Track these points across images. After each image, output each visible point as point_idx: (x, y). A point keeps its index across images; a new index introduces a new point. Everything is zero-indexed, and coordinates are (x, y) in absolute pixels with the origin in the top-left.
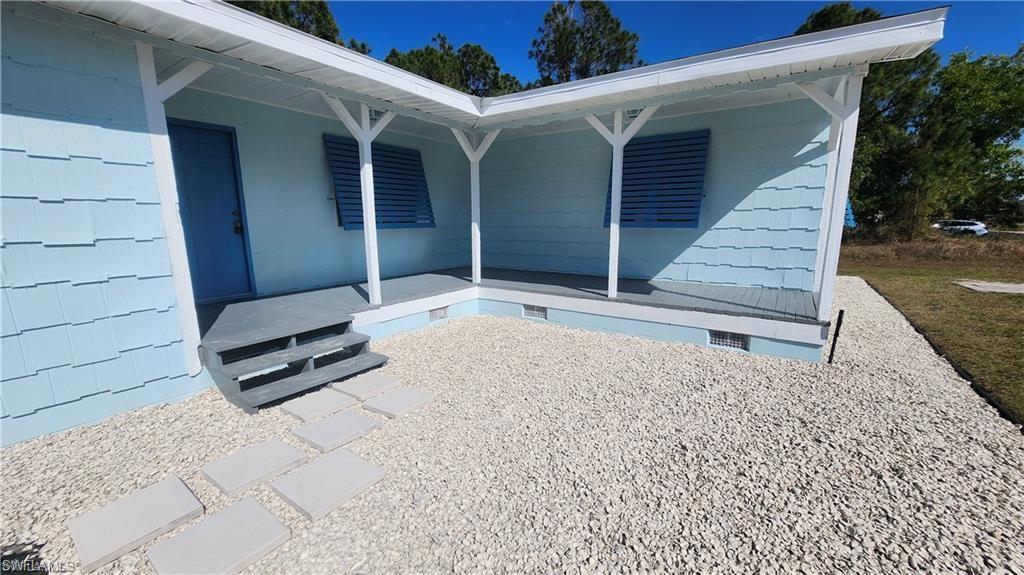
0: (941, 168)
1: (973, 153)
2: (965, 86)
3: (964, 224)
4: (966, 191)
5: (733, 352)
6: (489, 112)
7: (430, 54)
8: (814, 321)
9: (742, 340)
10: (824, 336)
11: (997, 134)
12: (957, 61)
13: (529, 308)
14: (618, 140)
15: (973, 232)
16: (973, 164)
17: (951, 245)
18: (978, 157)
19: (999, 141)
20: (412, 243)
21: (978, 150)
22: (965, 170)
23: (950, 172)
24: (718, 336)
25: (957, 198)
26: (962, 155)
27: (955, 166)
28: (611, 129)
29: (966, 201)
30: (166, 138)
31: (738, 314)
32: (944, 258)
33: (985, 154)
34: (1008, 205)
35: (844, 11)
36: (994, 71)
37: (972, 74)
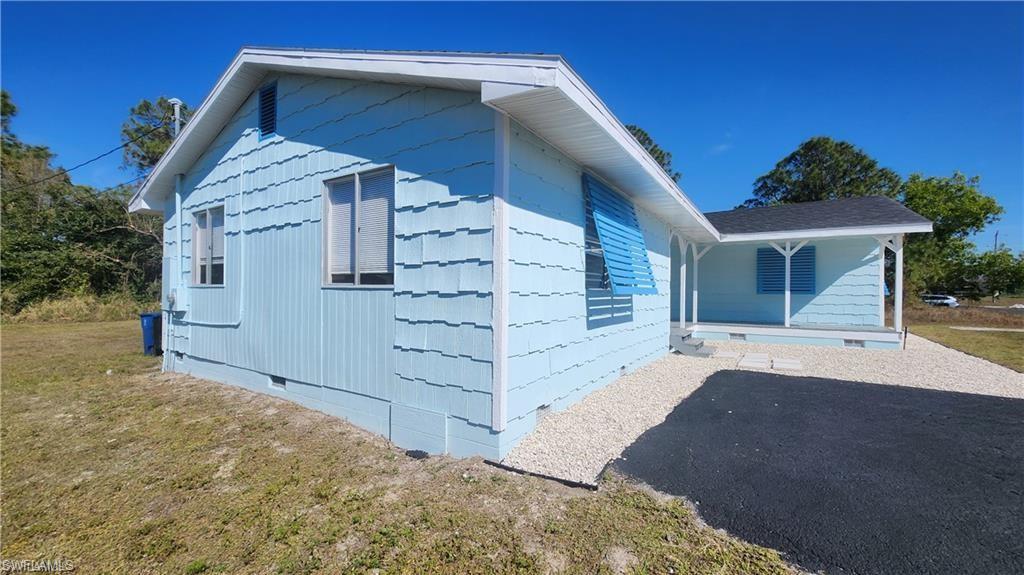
0: (917, 256)
1: (937, 245)
2: (922, 198)
3: (939, 298)
4: (938, 274)
5: (859, 348)
6: (724, 240)
8: (895, 332)
9: (860, 343)
10: (900, 338)
11: (952, 231)
12: (914, 179)
13: (732, 335)
14: (788, 254)
15: (947, 305)
16: (939, 253)
17: (936, 312)
18: (942, 248)
19: (954, 236)
21: (941, 243)
22: (933, 258)
23: (924, 259)
24: (848, 342)
25: (932, 278)
26: (930, 247)
27: (926, 255)
28: (784, 249)
29: (939, 280)
30: (669, 259)
31: (858, 331)
32: (933, 321)
33: (947, 246)
34: (970, 284)
35: (827, 143)
36: (941, 188)
37: (925, 189)
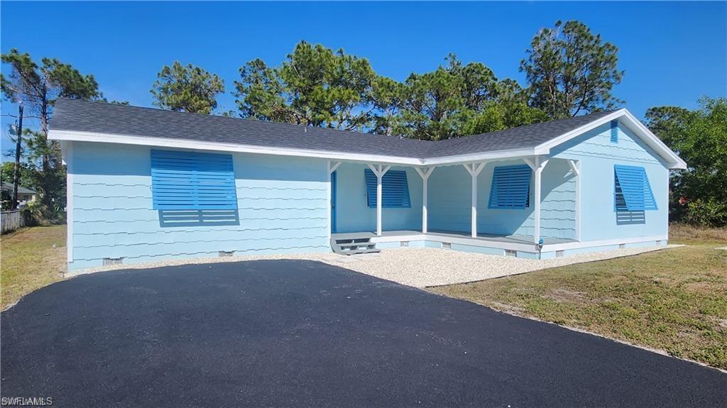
5: (512, 257)
7: (439, 76)
8: (533, 244)
9: (515, 253)
13: (444, 244)
20: (399, 214)
24: (508, 252)
28: (471, 168)
31: (512, 242)
